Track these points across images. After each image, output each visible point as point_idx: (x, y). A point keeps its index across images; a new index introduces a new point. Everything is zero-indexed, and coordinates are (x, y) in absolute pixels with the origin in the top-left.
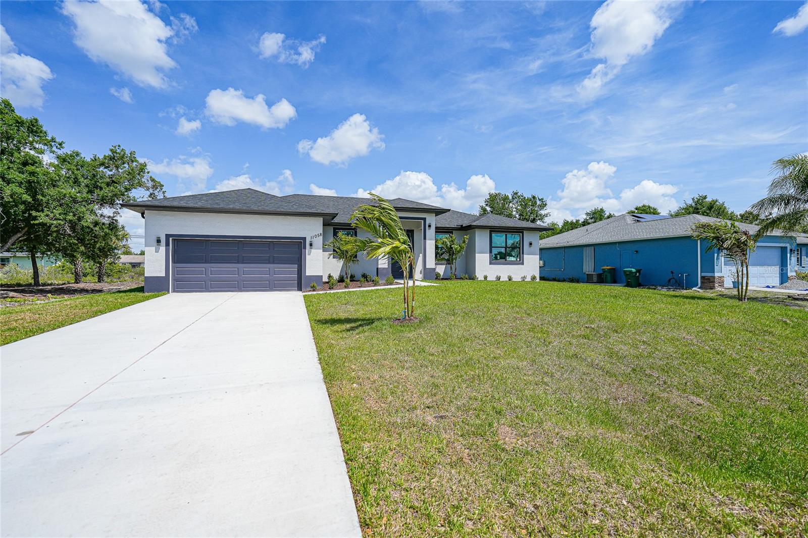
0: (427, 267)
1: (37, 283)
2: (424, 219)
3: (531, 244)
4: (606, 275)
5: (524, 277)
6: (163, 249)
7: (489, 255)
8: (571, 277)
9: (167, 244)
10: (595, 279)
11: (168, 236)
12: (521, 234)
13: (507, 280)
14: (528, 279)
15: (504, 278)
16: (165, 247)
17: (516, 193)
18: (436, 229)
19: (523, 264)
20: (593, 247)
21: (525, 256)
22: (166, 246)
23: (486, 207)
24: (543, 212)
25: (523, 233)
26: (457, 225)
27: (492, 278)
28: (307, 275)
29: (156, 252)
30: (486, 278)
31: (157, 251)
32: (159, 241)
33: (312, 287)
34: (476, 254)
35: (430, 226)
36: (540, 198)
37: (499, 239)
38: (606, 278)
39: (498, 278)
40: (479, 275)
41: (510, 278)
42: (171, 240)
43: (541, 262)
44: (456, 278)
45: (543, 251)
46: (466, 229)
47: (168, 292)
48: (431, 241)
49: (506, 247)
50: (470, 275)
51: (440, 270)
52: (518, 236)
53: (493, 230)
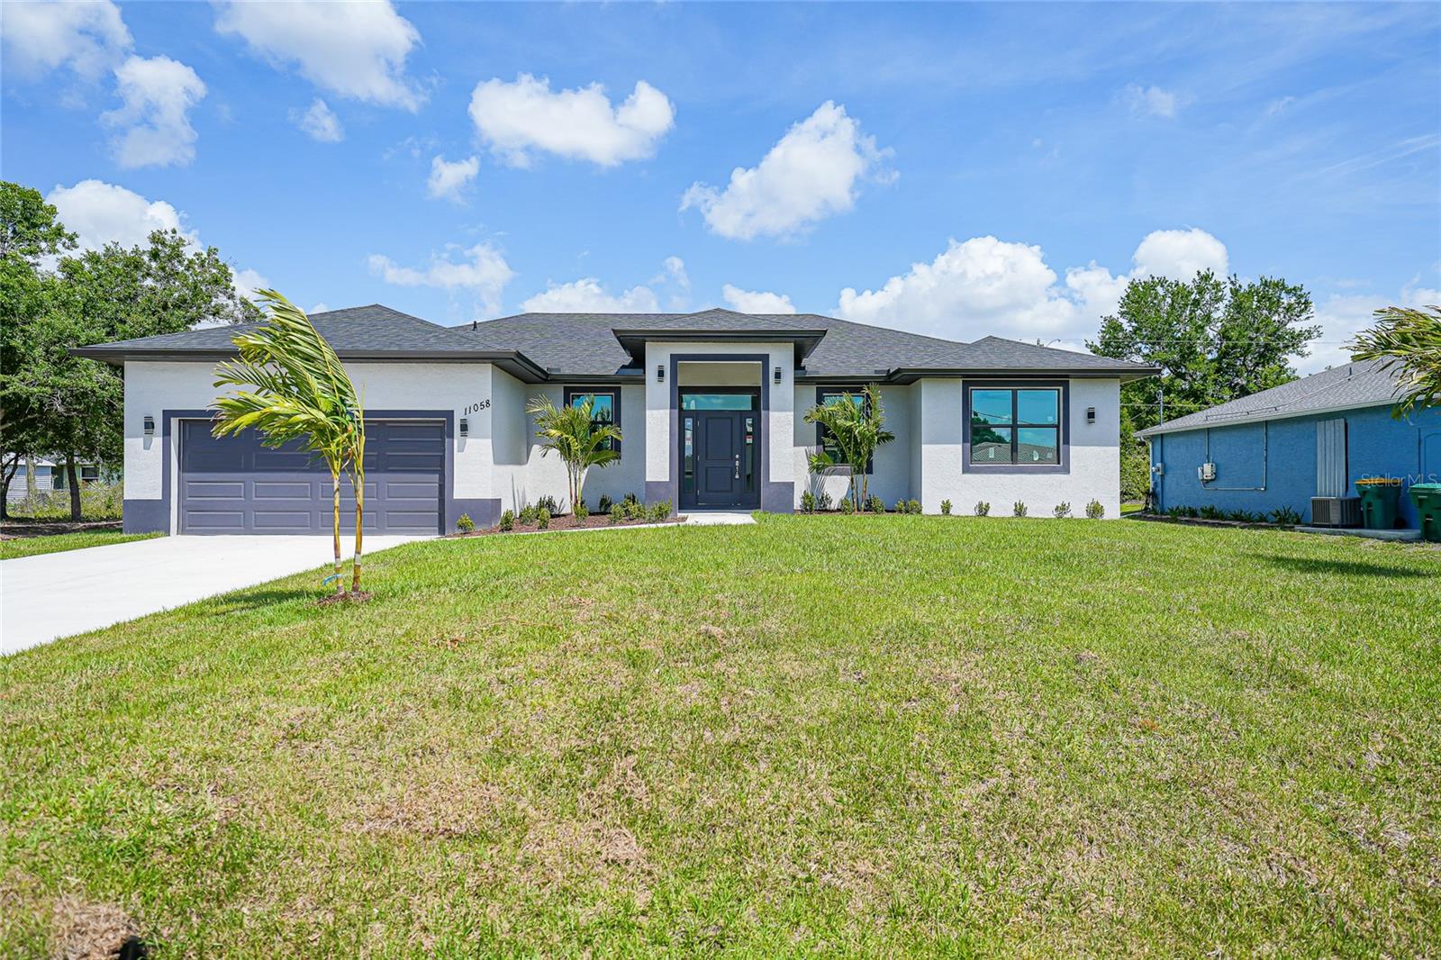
0: (771, 480)
2: (765, 359)
3: (1091, 415)
4: (1369, 505)
5: (1062, 509)
6: (157, 441)
7: (960, 446)
9: (167, 432)
10: (1335, 517)
11: (168, 415)
12: (1061, 388)
13: (1013, 514)
14: (1078, 511)
15: (1002, 508)
16: (161, 439)
17: (1206, 278)
18: (798, 383)
19: (1066, 470)
20: (1342, 422)
21: (1073, 449)
22: (163, 435)
23: (1121, 320)
24: (1296, 326)
25: (1066, 385)
26: (877, 371)
27: (964, 508)
28: (455, 498)
29: (144, 449)
30: (946, 508)
31: (147, 447)
32: (149, 425)
33: (460, 527)
34: (923, 446)
35: (778, 375)
36: (1291, 287)
38: (1369, 511)
39: (983, 510)
40: (931, 505)
41: (1020, 511)
42: (174, 422)
43: (1208, 468)
44: (869, 508)
45: (1214, 436)
46: (903, 380)
47: (168, 533)
48: (784, 414)
49: (1014, 427)
50: (906, 499)
51: (837, 487)
52: (1052, 395)
53: (973, 379)
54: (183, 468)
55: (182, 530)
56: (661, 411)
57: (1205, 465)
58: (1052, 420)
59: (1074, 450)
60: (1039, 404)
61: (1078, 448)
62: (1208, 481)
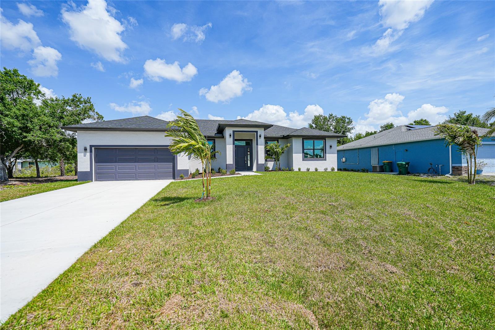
0: (259, 163)
1: (38, 176)
2: (257, 132)
3: (331, 147)
4: (386, 167)
5: (326, 169)
6: (88, 154)
7: (302, 154)
8: (363, 169)
9: (91, 151)
10: (378, 169)
11: (91, 146)
12: (324, 140)
13: (315, 171)
14: (329, 170)
15: (312, 169)
16: (89, 153)
17: (332, 115)
18: (264, 138)
19: (325, 160)
20: (377, 148)
22: (90, 152)
23: (313, 124)
24: (350, 126)
26: (281, 136)
27: (304, 169)
28: (178, 169)
29: (84, 156)
30: (299, 169)
31: (85, 156)
32: (86, 149)
33: (180, 177)
34: (293, 154)
35: (260, 136)
36: (348, 118)
37: (309, 144)
38: (385, 168)
39: (308, 170)
40: (295, 168)
41: (316, 170)
42: (93, 148)
43: (344, 159)
44: (280, 170)
45: (345, 152)
46: (287, 138)
47: (92, 181)
48: (261, 146)
49: (314, 149)
50: (289, 168)
51: (271, 165)
52: (322, 142)
53: (305, 138)
54: (96, 162)
55: (96, 180)
56: (231, 145)
57: (343, 158)
58: (322, 148)
59: (327, 155)
60: (319, 144)
61: (328, 154)
62: (344, 162)
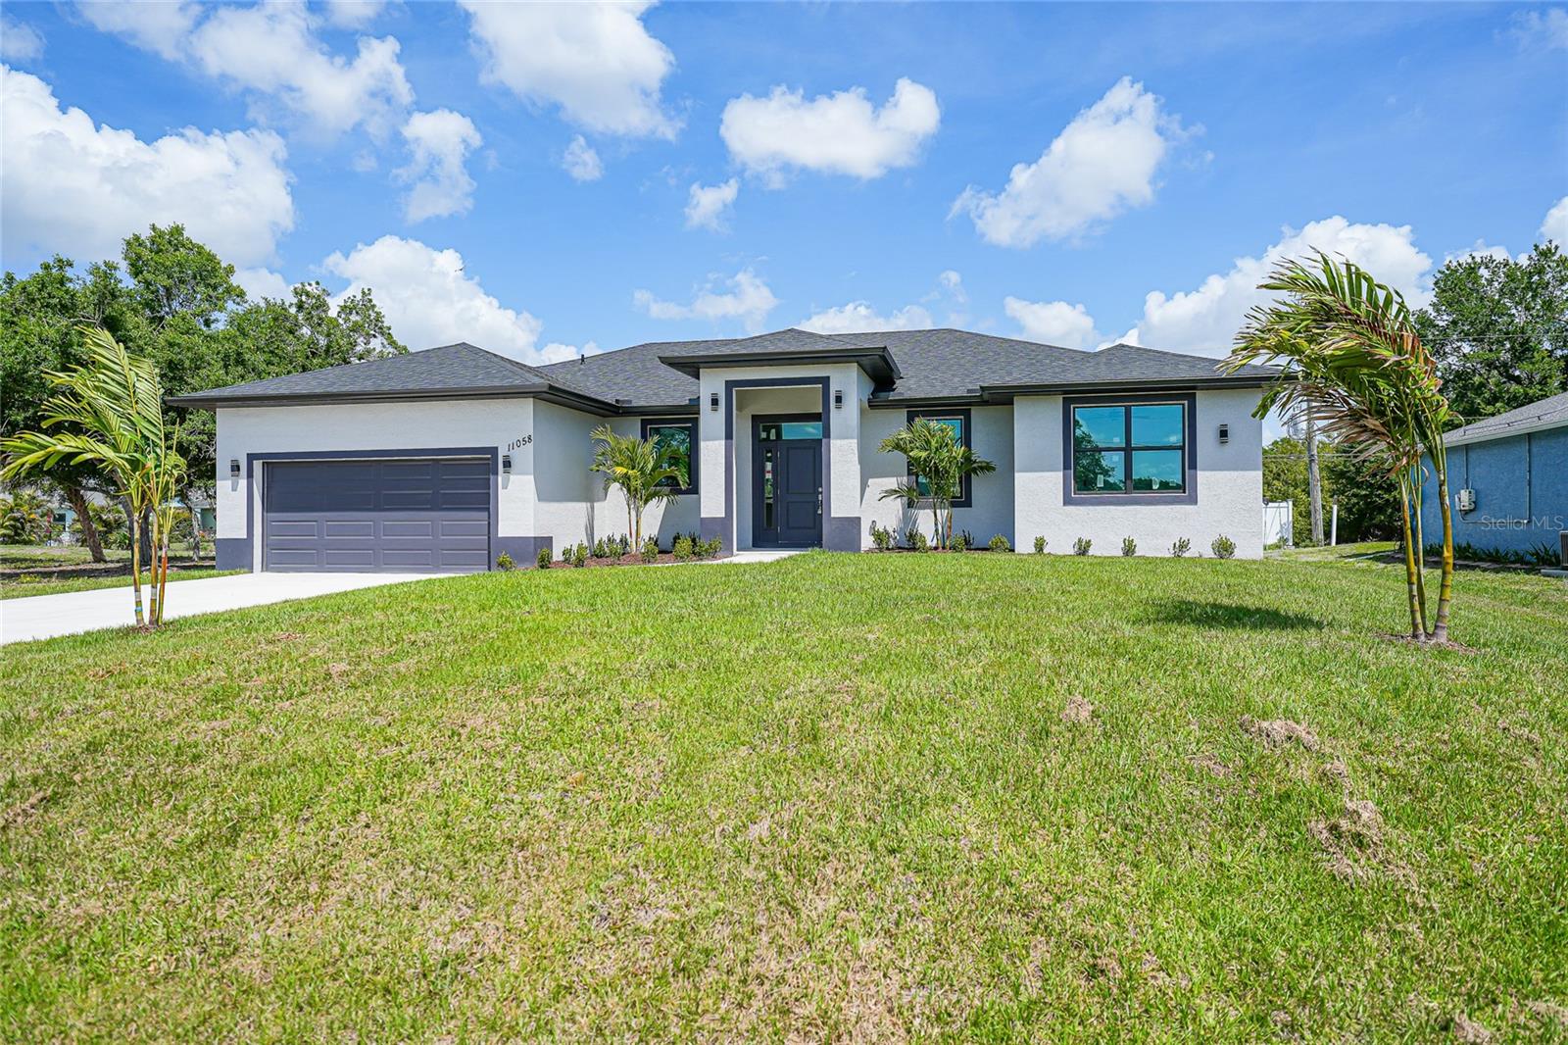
0: (833, 515)
2: (824, 382)
3: (1224, 434)
6: (243, 483)
7: (1061, 474)
9: (250, 475)
11: (251, 457)
12: (1186, 402)
13: (1119, 552)
14: (1202, 549)
15: (1107, 545)
16: (246, 481)
19: (1193, 500)
22: (248, 477)
25: (1192, 399)
26: (969, 391)
27: (1061, 545)
28: (500, 535)
30: (1040, 545)
31: (234, 489)
32: (236, 468)
34: (1016, 475)
35: (840, 399)
37: (1100, 425)
39: (1083, 549)
40: (1024, 544)
41: (1129, 549)
42: (257, 465)
43: (1464, 495)
45: (1473, 456)
46: (1001, 398)
47: (251, 571)
49: (1128, 450)
50: (1002, 539)
52: (1174, 411)
53: (1075, 396)
54: (268, 507)
55: (265, 568)
56: (717, 442)
57: (1462, 492)
58: (1175, 439)
59: (1202, 476)
60: (1159, 423)
61: (1208, 473)
62: (1467, 512)
